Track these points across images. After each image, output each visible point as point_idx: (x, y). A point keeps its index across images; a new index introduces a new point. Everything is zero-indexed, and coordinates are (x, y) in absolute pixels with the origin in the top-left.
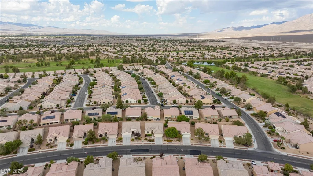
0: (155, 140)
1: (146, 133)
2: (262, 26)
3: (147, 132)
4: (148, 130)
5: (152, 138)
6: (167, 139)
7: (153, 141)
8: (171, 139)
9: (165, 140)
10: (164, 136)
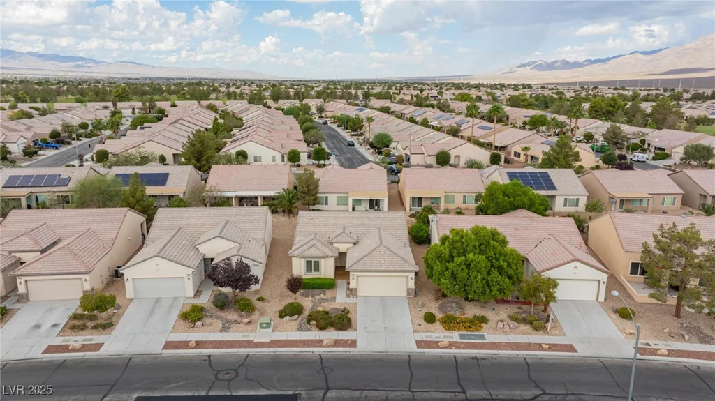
0: (360, 317)
1: (298, 268)
2: (609, 59)
3: (303, 262)
4: (313, 253)
5: (339, 299)
6: (441, 308)
7: (342, 321)
8: (472, 311)
9: (430, 318)
10: (416, 292)
